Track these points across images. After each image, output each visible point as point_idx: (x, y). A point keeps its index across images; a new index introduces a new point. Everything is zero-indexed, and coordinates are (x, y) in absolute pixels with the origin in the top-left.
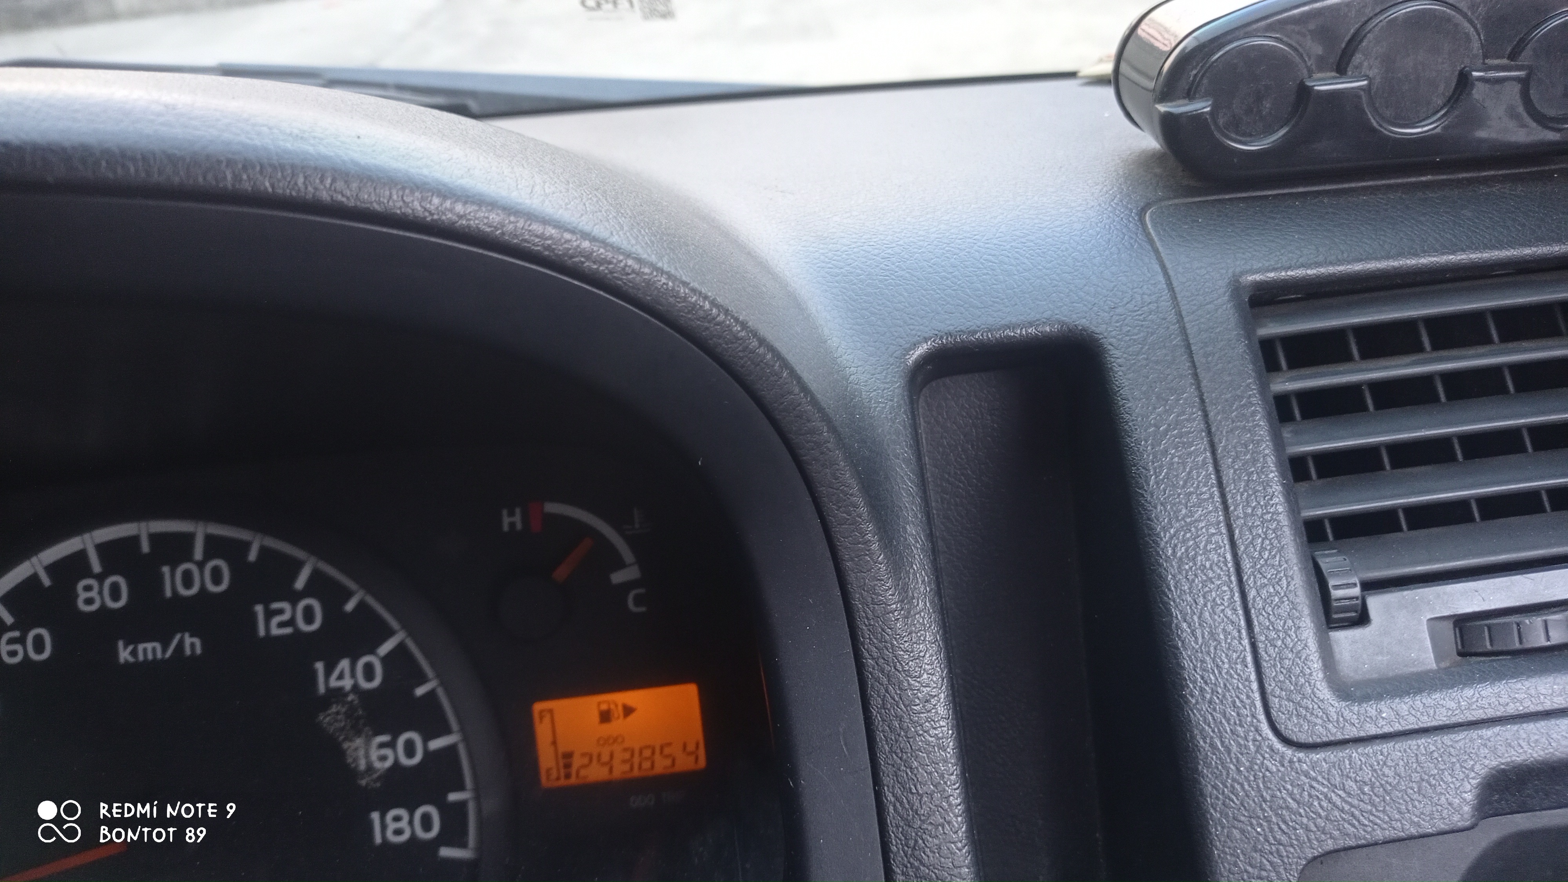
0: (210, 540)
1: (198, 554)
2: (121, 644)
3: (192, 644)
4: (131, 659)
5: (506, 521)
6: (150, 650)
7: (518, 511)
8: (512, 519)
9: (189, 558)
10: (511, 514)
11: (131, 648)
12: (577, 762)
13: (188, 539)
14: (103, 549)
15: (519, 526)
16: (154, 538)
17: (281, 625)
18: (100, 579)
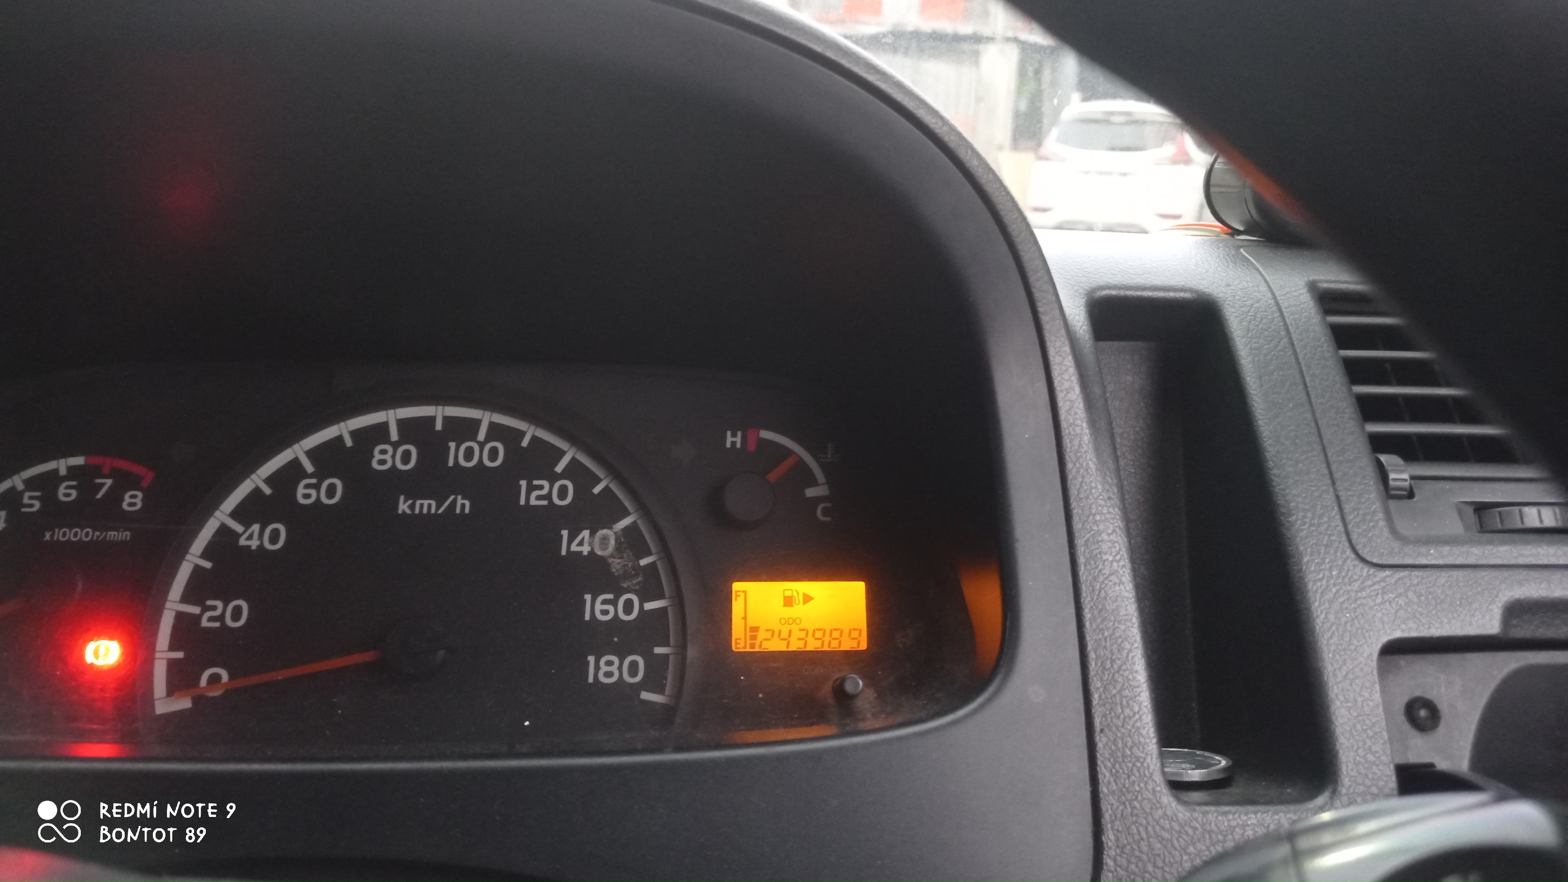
0: (493, 426)
1: (481, 436)
2: (402, 498)
3: (463, 505)
4: (408, 512)
5: (729, 439)
6: (427, 505)
7: (739, 434)
8: (734, 439)
9: (474, 438)
10: (734, 435)
11: (410, 502)
12: (761, 635)
13: (477, 423)
14: (403, 424)
15: (738, 446)
16: (447, 420)
17: (539, 498)
18: (396, 445)
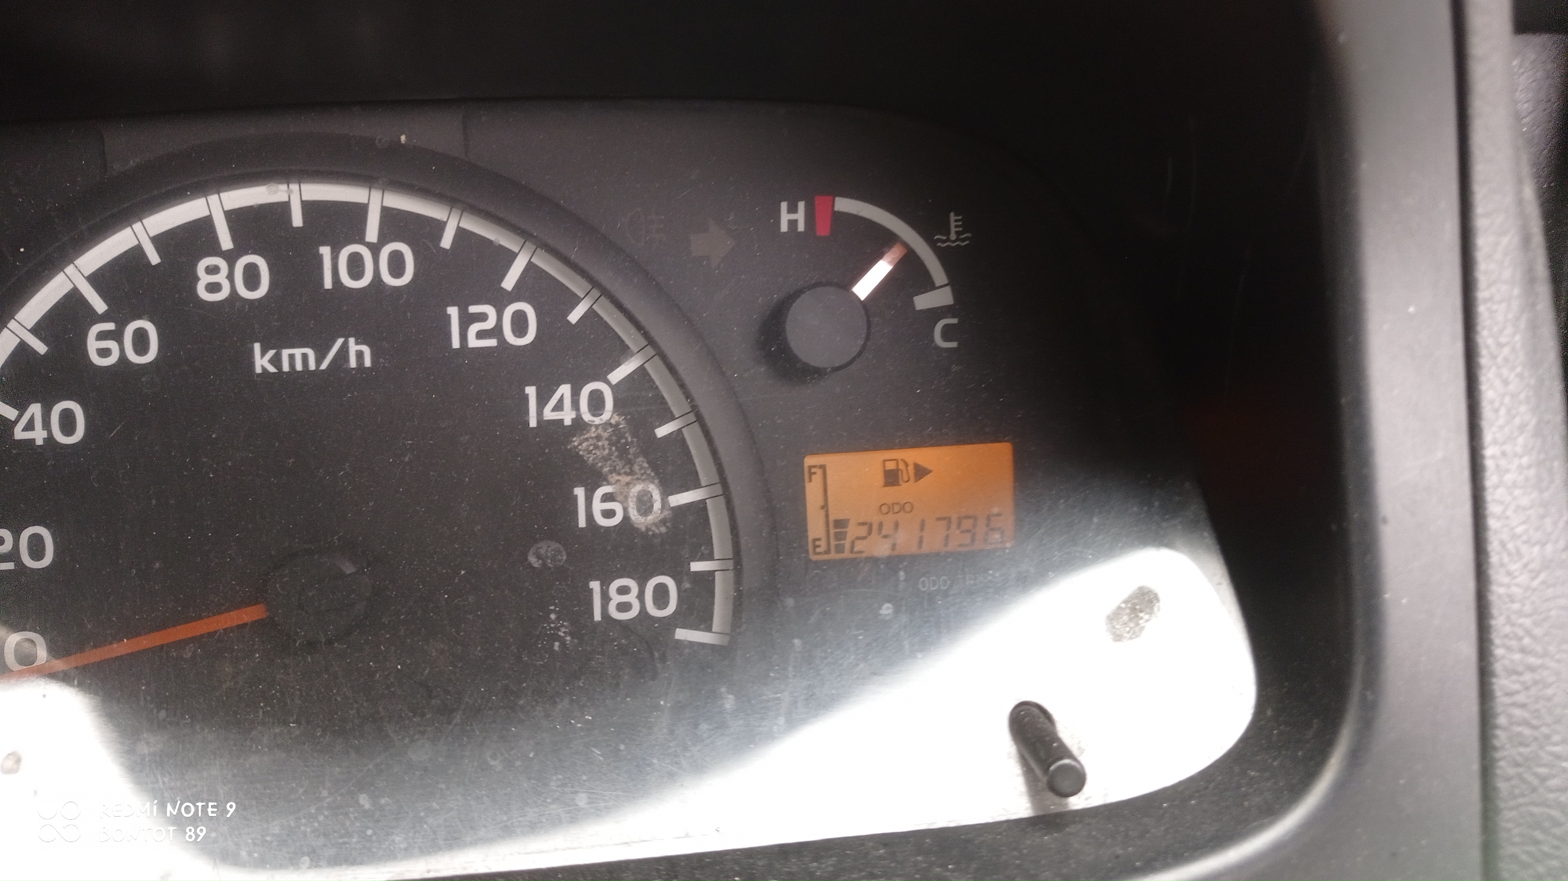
0: (387, 214)
1: (372, 233)
2: (257, 347)
3: (360, 353)
4: (272, 369)
5: (785, 218)
6: (300, 357)
7: (801, 205)
8: (793, 217)
9: (359, 238)
10: (793, 209)
11: (271, 353)
12: (853, 531)
13: (359, 211)
14: (235, 217)
15: (801, 227)
16: (308, 207)
17: (481, 335)
18: (231, 258)
